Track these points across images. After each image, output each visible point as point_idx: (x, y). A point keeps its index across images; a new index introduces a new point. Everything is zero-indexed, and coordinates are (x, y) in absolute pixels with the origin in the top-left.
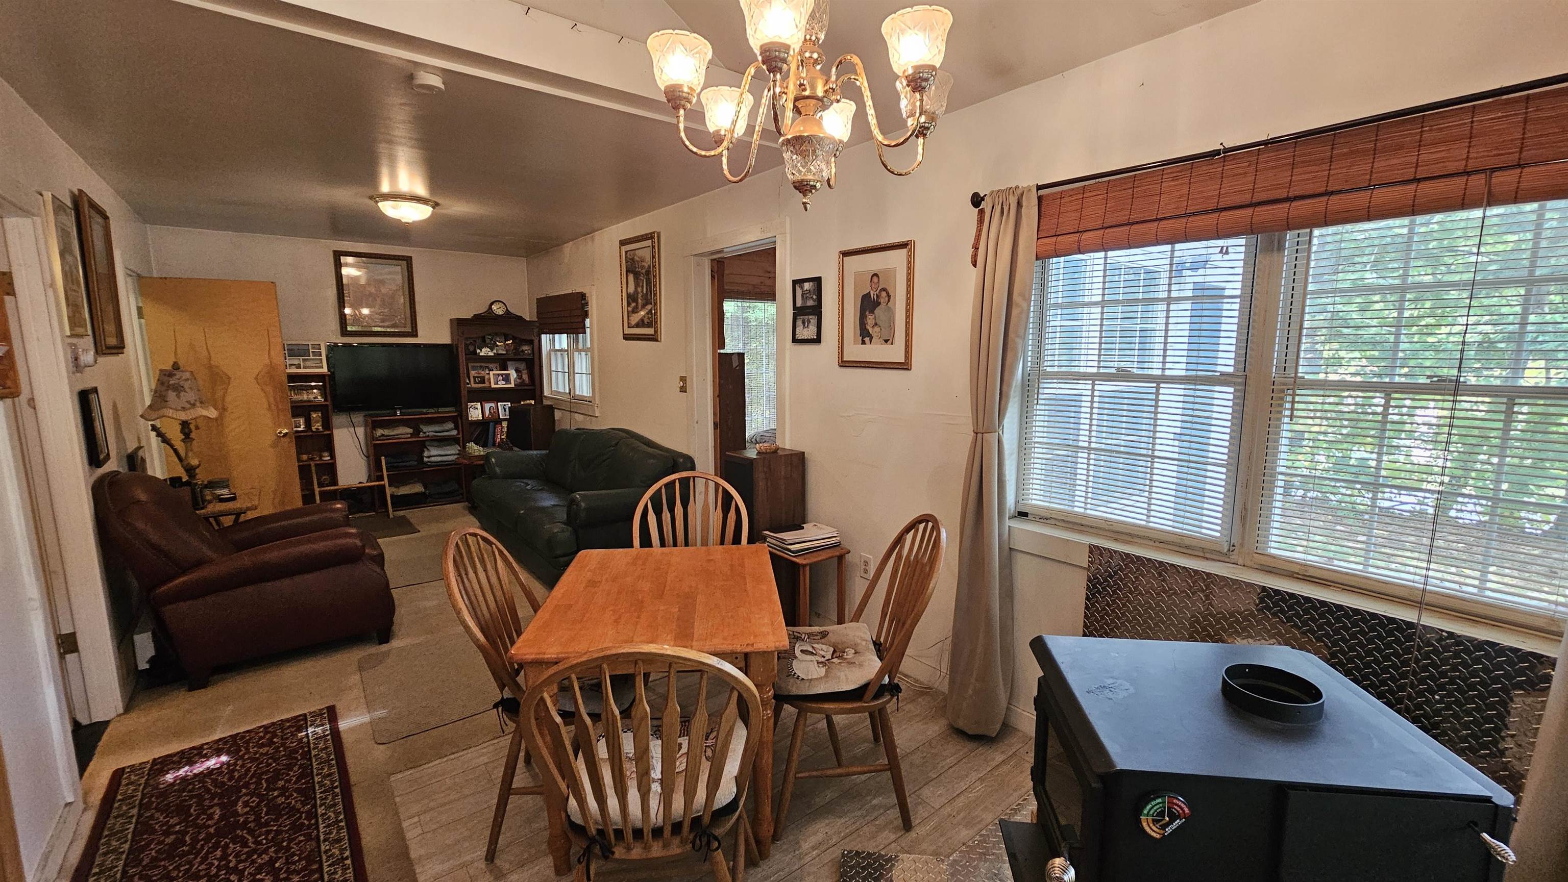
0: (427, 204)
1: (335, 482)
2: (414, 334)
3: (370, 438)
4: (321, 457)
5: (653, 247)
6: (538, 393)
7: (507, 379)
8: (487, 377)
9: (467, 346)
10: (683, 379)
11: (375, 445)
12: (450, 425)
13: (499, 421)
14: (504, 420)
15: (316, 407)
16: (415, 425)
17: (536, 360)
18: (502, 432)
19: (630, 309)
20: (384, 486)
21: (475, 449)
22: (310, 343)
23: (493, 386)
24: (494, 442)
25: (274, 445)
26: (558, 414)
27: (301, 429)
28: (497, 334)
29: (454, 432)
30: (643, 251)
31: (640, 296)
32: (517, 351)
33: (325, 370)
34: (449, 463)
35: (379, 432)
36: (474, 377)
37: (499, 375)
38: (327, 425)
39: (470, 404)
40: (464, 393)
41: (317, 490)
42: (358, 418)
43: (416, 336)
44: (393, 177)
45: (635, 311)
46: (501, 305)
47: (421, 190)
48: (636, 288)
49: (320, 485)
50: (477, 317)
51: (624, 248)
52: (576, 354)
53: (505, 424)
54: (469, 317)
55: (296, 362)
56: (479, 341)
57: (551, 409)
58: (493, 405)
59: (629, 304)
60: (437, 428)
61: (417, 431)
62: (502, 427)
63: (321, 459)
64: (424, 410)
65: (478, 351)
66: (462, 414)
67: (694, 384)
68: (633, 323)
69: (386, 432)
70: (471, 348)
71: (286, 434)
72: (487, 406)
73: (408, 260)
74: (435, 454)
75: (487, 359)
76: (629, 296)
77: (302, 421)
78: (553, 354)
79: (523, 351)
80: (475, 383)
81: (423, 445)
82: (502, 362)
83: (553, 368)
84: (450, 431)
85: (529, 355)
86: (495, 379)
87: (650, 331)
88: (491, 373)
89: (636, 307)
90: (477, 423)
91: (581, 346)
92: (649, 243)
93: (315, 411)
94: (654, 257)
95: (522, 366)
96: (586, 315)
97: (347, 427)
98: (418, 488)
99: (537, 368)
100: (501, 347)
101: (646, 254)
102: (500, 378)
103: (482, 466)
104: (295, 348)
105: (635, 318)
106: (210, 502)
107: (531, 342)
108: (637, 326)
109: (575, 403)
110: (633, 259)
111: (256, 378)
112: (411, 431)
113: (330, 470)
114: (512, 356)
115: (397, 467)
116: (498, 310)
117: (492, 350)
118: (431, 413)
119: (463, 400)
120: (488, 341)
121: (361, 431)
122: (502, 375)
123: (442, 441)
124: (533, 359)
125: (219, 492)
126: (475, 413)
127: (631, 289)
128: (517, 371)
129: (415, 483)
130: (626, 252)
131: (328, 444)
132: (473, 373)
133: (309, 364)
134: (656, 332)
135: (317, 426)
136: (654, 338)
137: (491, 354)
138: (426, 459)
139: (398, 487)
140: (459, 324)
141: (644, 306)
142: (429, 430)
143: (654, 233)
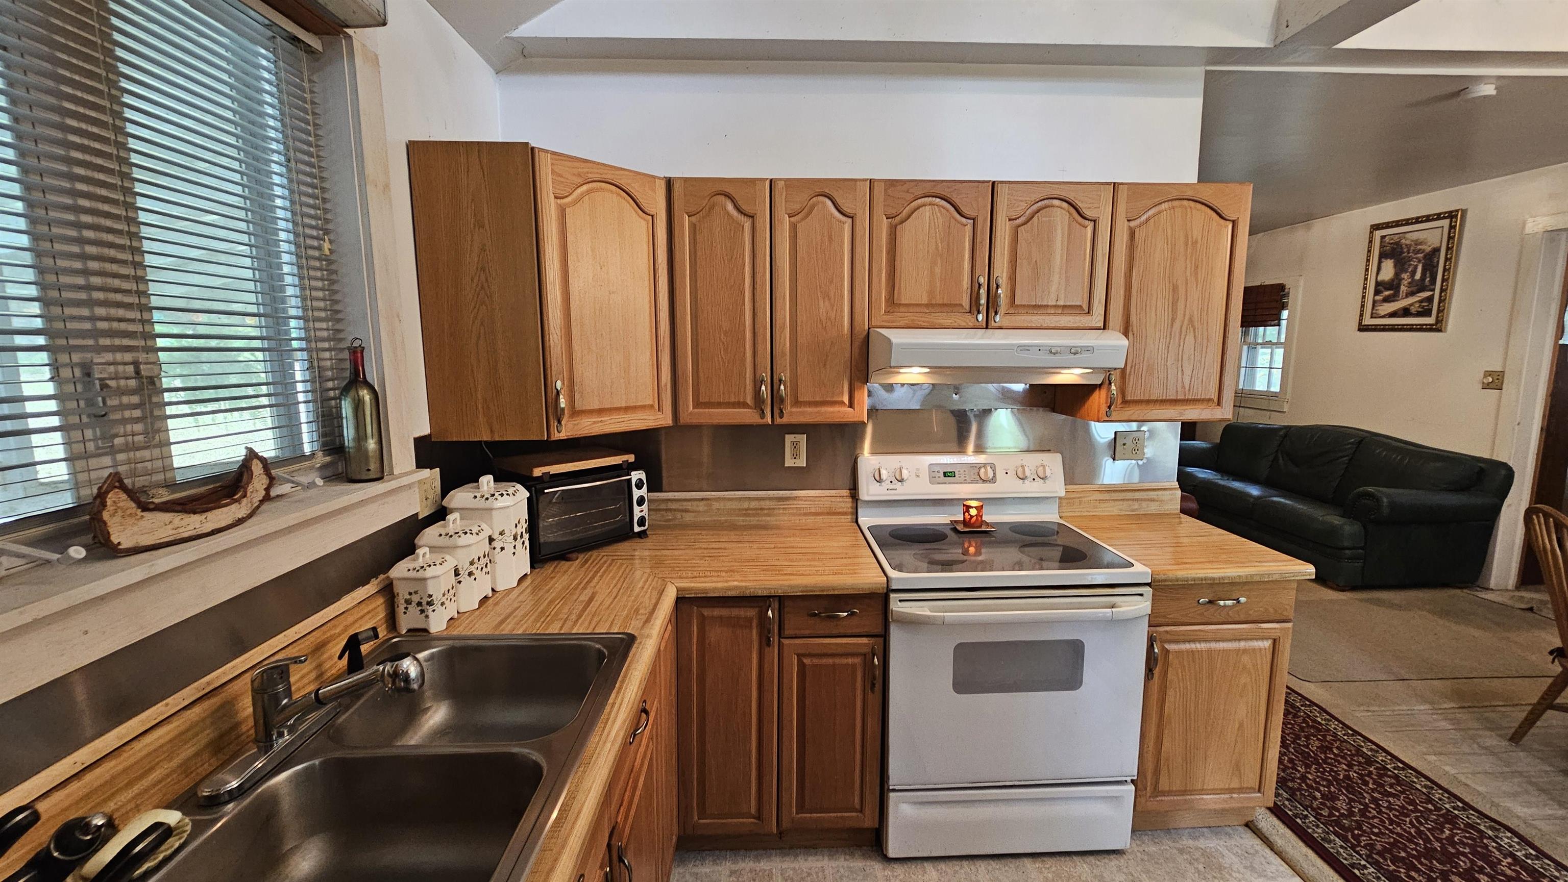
5: (1450, 227)
10: (1493, 374)
19: (1380, 297)
30: (1427, 234)
31: (1405, 282)
45: (1391, 299)
48: (1398, 275)
51: (1379, 233)
59: (1377, 292)
67: (1522, 379)
68: (1385, 313)
76: (1379, 284)
87: (1424, 321)
89: (1396, 295)
92: (1446, 223)
94: (1450, 238)
101: (1431, 236)
105: (1391, 307)
108: (1394, 315)
110: (1400, 243)
127: (1388, 275)
130: (1383, 237)
134: (1439, 321)
136: (1430, 328)
141: (1413, 294)
143: (1457, 211)
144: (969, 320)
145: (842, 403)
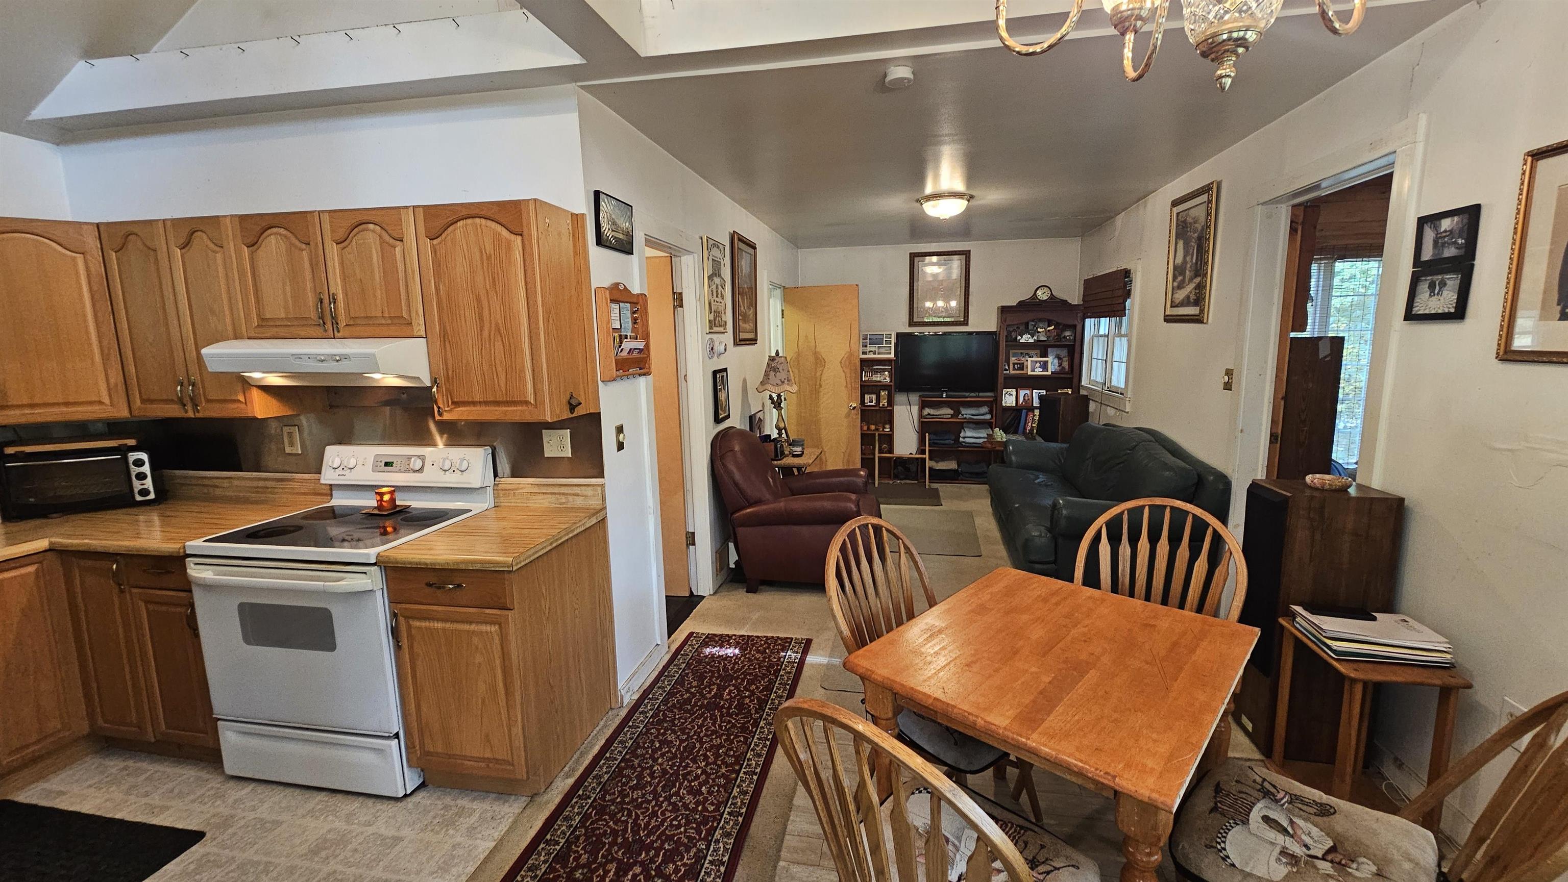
0: (963, 199)
1: (891, 451)
2: (965, 323)
3: (921, 416)
4: (884, 428)
5: (1210, 202)
6: (1075, 380)
7: (1045, 366)
8: (1025, 363)
9: (1009, 333)
10: (1229, 373)
11: (922, 422)
12: (985, 409)
13: (1031, 409)
14: (1036, 408)
15: (885, 387)
16: (956, 407)
17: (1077, 347)
18: (1033, 420)
19: (1175, 284)
20: (925, 459)
21: (1000, 435)
22: (884, 333)
23: (1030, 373)
24: (1025, 429)
25: (848, 415)
26: (1092, 406)
27: (873, 404)
28: (1040, 320)
29: (988, 417)
30: (1197, 210)
31: (1189, 266)
32: (1059, 337)
33: (892, 356)
34: (980, 446)
35: (927, 411)
36: (1014, 364)
37: (1036, 362)
38: (891, 402)
39: (1004, 391)
40: (1001, 380)
41: (877, 455)
42: (915, 398)
43: (967, 324)
44: (937, 177)
45: (1180, 287)
46: (1046, 289)
47: (960, 187)
48: (1185, 257)
49: (881, 451)
50: (1021, 304)
51: (1175, 210)
52: (1117, 339)
53: (1037, 412)
54: (1015, 304)
55: (873, 349)
56: (1022, 328)
57: (1086, 400)
58: (1028, 392)
59: (1174, 279)
60: (973, 411)
61: (957, 413)
62: (1034, 415)
63: (883, 430)
64: (967, 394)
65: (1019, 338)
66: (998, 399)
67: (1243, 380)
68: (1177, 302)
69: (932, 411)
70: (1013, 335)
71: (854, 408)
72: (1022, 393)
73: (967, 254)
74: (970, 436)
75: (1027, 346)
76: (1175, 268)
77: (874, 397)
78: (1095, 340)
79: (1065, 337)
81: (961, 426)
82: (1042, 349)
83: (1094, 356)
84: (983, 414)
85: (1069, 340)
86: (1033, 366)
87: (1192, 310)
88: (1030, 359)
89: (1183, 281)
90: (1010, 409)
91: (1123, 331)
92: (1204, 198)
93: (884, 390)
94: (1209, 214)
95: (1064, 353)
96: (1128, 294)
97: (906, 405)
98: (952, 465)
99: (1077, 355)
100: (1042, 333)
101: (1200, 213)
102: (1038, 365)
103: (1002, 452)
104: (874, 337)
105: (1181, 295)
106: (787, 456)
107: (1074, 327)
108: (1182, 304)
109: (1112, 395)
110: (1185, 222)
111: (841, 363)
112: (952, 412)
113: (888, 439)
114: (1052, 343)
115: (936, 444)
116: (1042, 295)
117: (1033, 337)
118: (971, 397)
119: (999, 386)
120: (1030, 327)
121: (915, 409)
122: (1040, 362)
123: (978, 424)
124: (1074, 345)
125: (794, 449)
126: (1009, 399)
127: (1179, 260)
128: (1059, 357)
129: (951, 460)
130: (1178, 214)
131: (888, 417)
132: (1013, 360)
133: (882, 350)
134: (1202, 311)
135: (884, 402)
136: (1197, 319)
137: (1031, 340)
138: (961, 439)
139: (937, 462)
140: (1004, 310)
141: (1191, 280)
142: (967, 413)
143: (1212, 183)
144: (319, 331)
145: (239, 401)
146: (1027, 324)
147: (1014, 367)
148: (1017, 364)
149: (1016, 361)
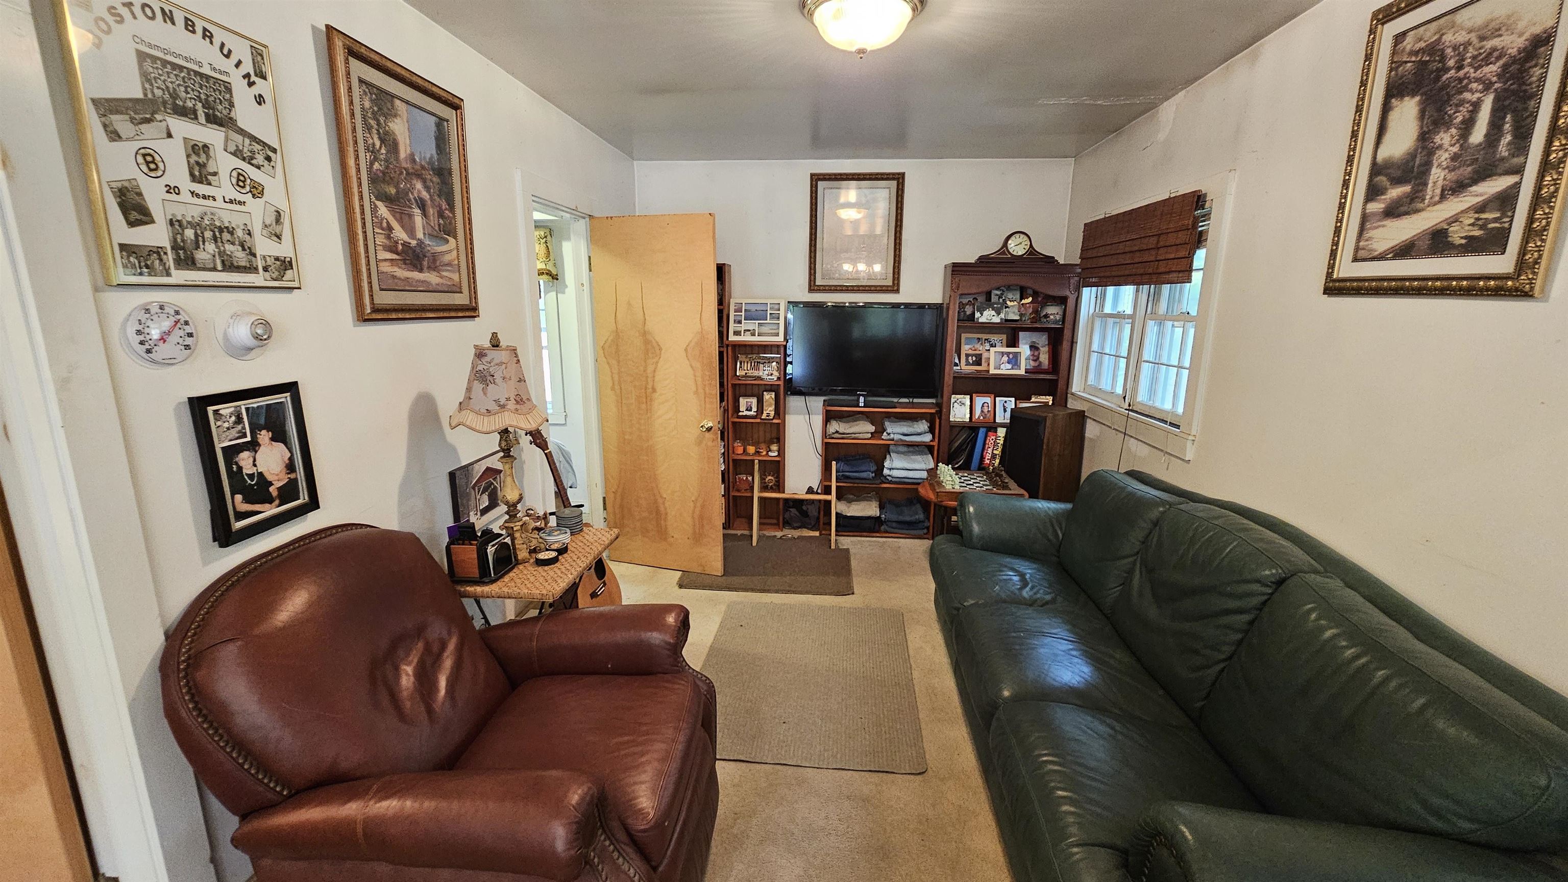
1: (779, 486)
2: (895, 288)
3: (825, 434)
4: (770, 451)
6: (1061, 384)
8: (985, 355)
9: (962, 306)
11: (827, 441)
12: (923, 426)
15: (771, 388)
16: (879, 421)
17: (1067, 333)
18: (996, 444)
19: (1381, 204)
20: (829, 502)
21: (948, 477)
22: (769, 302)
24: (982, 458)
25: (699, 442)
26: (1091, 430)
27: (752, 413)
28: (1009, 288)
29: (927, 438)
31: (1443, 156)
32: (1037, 316)
33: (782, 338)
34: (915, 484)
35: (834, 426)
36: (967, 355)
38: (780, 411)
39: (954, 398)
40: (948, 380)
41: (756, 494)
42: (817, 405)
43: (897, 291)
45: (1403, 209)
46: (1023, 238)
48: (1424, 137)
50: (984, 261)
51: (1389, 30)
52: (1151, 324)
53: (1002, 432)
54: (972, 260)
55: (752, 328)
56: (981, 299)
57: (1080, 417)
59: (1373, 192)
60: (905, 430)
61: (880, 431)
62: (997, 437)
63: (768, 454)
64: (895, 401)
65: (977, 315)
66: (942, 410)
68: (1381, 247)
69: (842, 428)
70: (969, 310)
73: (899, 178)
74: (900, 467)
75: (989, 328)
76: (1379, 167)
77: (754, 401)
78: (1098, 323)
79: (1046, 316)
80: (968, 364)
81: (886, 450)
82: (1011, 334)
83: (1095, 347)
84: (920, 432)
85: (1056, 322)
89: (1418, 195)
90: (962, 427)
91: (1165, 308)
93: (769, 392)
96: (1199, 240)
97: (805, 413)
98: (872, 510)
99: (1066, 345)
100: (1013, 308)
104: (753, 308)
105: (1407, 230)
106: (521, 563)
107: (1062, 301)
108: (1408, 251)
111: (686, 350)
112: (872, 429)
114: (1028, 324)
115: (848, 477)
116: (1017, 248)
117: (999, 314)
118: (902, 405)
119: (947, 389)
120: (994, 299)
121: (818, 422)
123: (911, 449)
124: (1062, 330)
126: (961, 411)
127: (1399, 147)
129: (871, 502)
130: (1399, 38)
132: (966, 348)
134: (1526, 265)
135: (769, 411)
137: (996, 320)
138: (886, 472)
139: (850, 501)
140: (956, 270)
141: (1455, 189)
142: (895, 431)
146: (988, 295)
147: (967, 360)
148: (972, 355)
149: (970, 352)
